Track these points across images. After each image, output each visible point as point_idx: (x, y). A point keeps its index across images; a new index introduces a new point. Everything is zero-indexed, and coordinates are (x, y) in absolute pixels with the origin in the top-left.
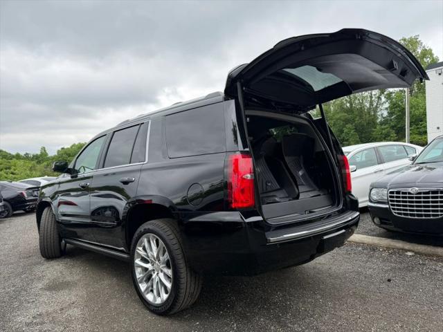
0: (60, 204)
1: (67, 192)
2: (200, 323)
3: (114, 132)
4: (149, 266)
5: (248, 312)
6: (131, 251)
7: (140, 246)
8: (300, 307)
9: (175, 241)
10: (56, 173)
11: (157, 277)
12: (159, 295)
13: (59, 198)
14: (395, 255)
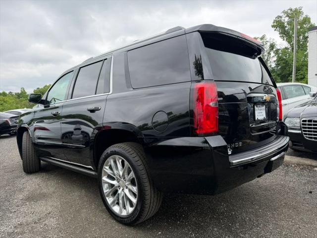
0: (35, 129)
1: (41, 120)
2: (162, 233)
3: (80, 68)
4: (114, 182)
5: (202, 222)
6: (99, 170)
7: (106, 166)
8: (245, 216)
9: (140, 163)
10: (31, 103)
11: (123, 193)
12: (124, 207)
13: (34, 125)
14: (306, 171)
